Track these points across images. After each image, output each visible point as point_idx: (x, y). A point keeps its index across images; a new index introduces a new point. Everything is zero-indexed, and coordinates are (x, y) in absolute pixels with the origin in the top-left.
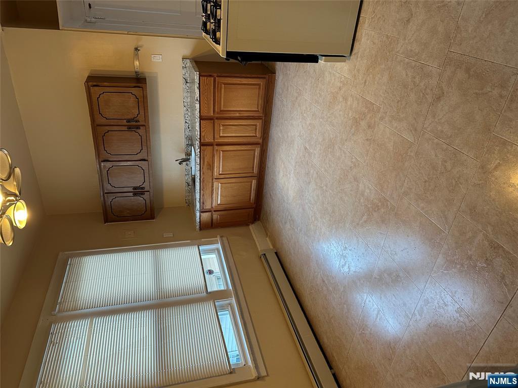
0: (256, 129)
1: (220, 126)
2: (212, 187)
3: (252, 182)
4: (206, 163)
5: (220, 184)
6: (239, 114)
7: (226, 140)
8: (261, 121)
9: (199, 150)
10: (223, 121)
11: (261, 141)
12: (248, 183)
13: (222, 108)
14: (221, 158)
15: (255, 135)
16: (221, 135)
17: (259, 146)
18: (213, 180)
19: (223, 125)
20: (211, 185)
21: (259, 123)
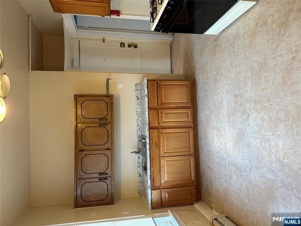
0: (188, 116)
1: (162, 114)
2: (160, 165)
3: (190, 160)
4: (154, 143)
5: (165, 162)
6: (175, 105)
7: (167, 125)
8: (190, 110)
9: (148, 132)
10: (164, 110)
11: (192, 125)
12: (187, 161)
13: (163, 101)
14: (165, 139)
15: (187, 120)
16: (164, 120)
17: (192, 128)
18: (160, 158)
19: (165, 113)
20: (158, 163)
21: (189, 111)
